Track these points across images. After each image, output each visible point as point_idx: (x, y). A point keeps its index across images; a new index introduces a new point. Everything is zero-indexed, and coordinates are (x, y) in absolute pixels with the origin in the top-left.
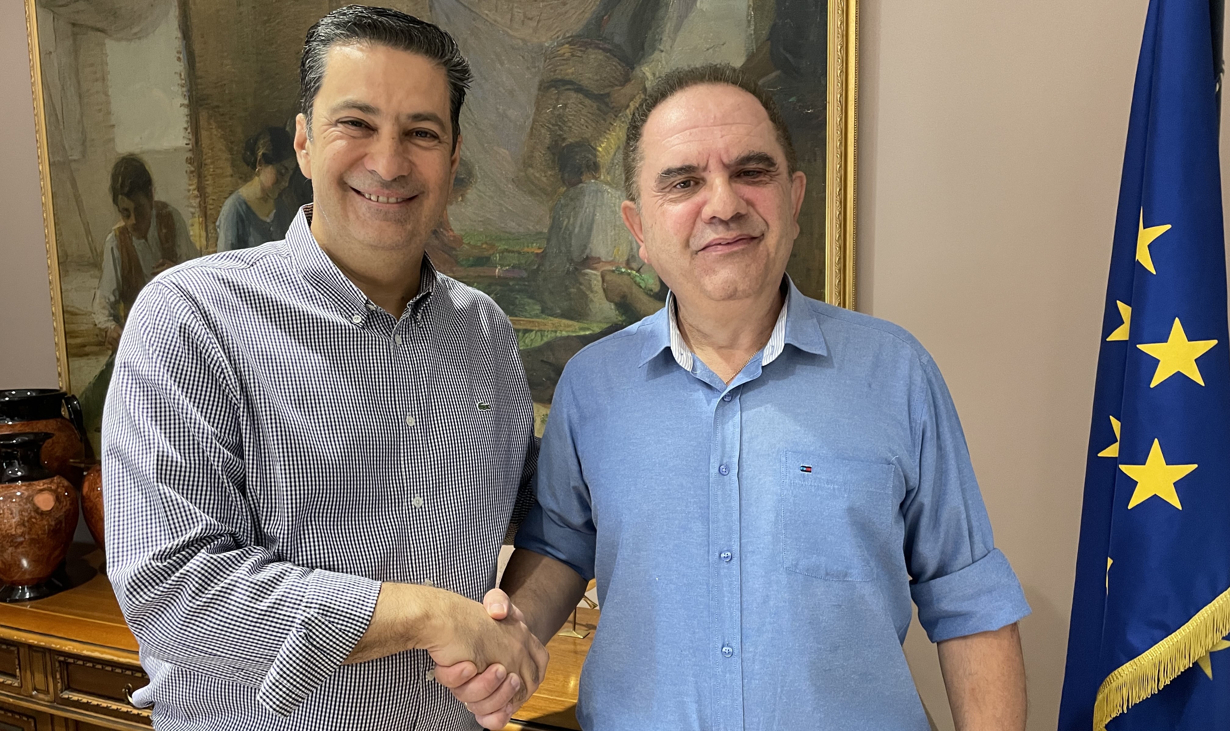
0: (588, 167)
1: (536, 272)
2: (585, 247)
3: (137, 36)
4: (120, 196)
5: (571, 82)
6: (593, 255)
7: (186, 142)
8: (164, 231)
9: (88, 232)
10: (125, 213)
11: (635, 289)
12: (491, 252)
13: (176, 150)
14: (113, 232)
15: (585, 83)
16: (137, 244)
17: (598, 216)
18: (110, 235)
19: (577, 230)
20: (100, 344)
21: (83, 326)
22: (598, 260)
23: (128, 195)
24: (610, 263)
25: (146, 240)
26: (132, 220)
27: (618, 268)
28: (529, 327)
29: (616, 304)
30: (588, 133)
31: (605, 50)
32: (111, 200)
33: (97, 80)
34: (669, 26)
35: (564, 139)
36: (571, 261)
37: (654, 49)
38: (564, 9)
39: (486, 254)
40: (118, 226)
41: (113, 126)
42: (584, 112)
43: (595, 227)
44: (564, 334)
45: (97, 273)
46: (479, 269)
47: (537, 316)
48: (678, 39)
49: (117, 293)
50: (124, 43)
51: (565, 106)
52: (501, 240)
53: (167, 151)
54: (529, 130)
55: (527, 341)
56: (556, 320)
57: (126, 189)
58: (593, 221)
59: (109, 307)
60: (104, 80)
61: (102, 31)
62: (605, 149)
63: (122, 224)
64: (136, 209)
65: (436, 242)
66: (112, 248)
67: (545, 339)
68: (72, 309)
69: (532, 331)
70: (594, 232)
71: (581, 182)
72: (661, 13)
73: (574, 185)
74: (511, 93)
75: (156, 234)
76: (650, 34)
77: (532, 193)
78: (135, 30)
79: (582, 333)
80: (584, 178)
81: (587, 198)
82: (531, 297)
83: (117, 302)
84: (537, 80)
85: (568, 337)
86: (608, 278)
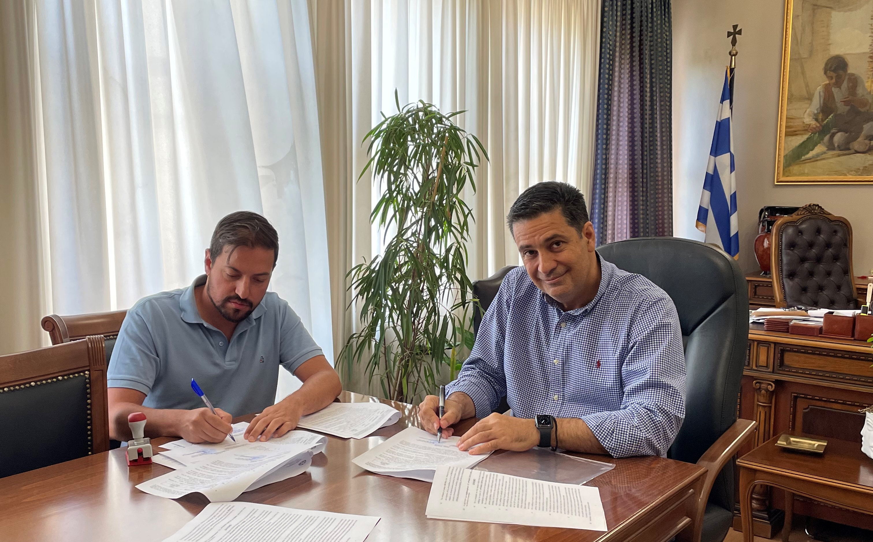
3: (850, 10)
4: (828, 72)
7: (869, 50)
8: (851, 84)
9: (807, 86)
10: (831, 78)
13: (864, 53)
14: (822, 86)
16: (834, 90)
18: (820, 87)
20: (806, 130)
21: (797, 123)
23: (833, 71)
25: (840, 88)
26: (834, 80)
32: (822, 73)
33: (823, 27)
40: (825, 83)
41: (830, 44)
45: (809, 102)
49: (819, 110)
50: (842, 13)
53: (859, 54)
57: (832, 69)
59: (813, 115)
60: (828, 26)
61: (831, 8)
63: (828, 82)
64: (837, 76)
66: (820, 92)
68: (791, 117)
75: (846, 86)
78: (850, 8)
83: (818, 113)
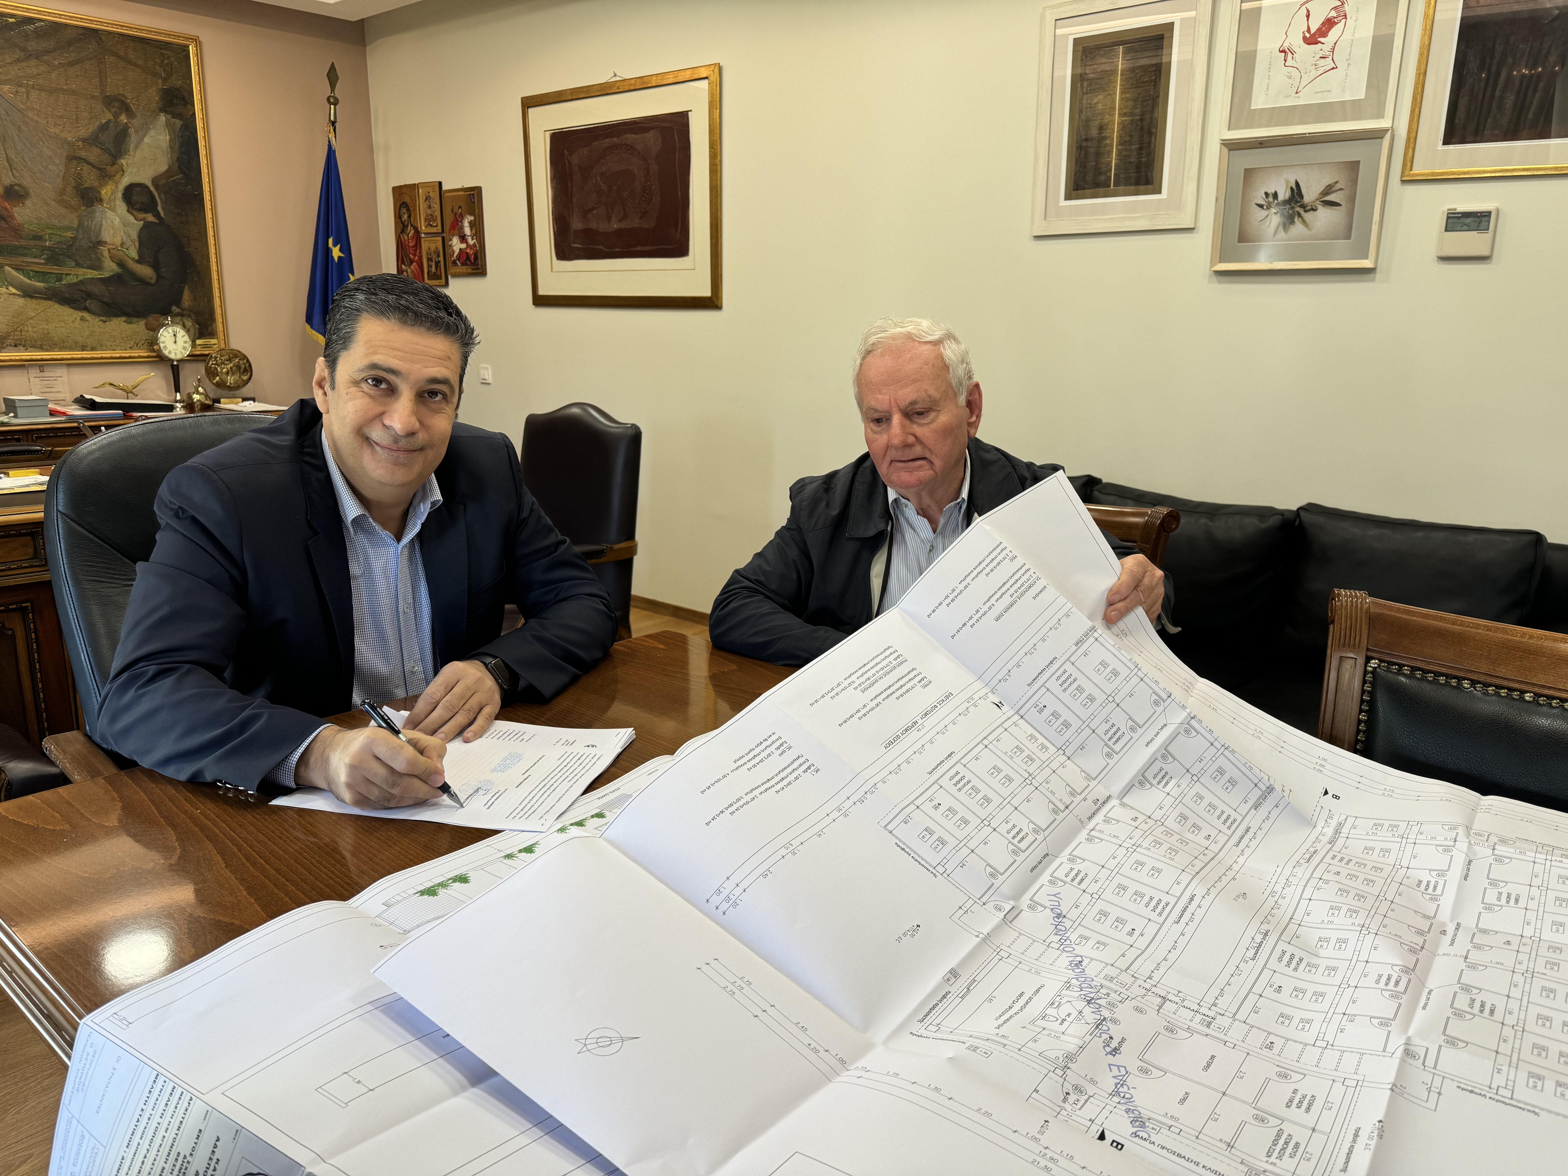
0: (97, 201)
1: (71, 246)
2: (98, 236)
5: (84, 160)
6: (104, 240)
11: (126, 258)
12: (43, 233)
15: (92, 161)
17: (104, 222)
19: (93, 228)
22: (106, 243)
24: (112, 245)
27: (117, 247)
28: (69, 272)
29: (117, 264)
30: (96, 184)
31: (101, 148)
34: (132, 146)
35: (82, 185)
36: (91, 242)
37: (126, 153)
38: (78, 125)
39: (40, 234)
42: (93, 174)
43: (103, 228)
44: (90, 276)
46: (37, 242)
47: (73, 267)
48: (137, 152)
51: (82, 170)
52: (48, 228)
54: (61, 177)
55: (68, 279)
56: (85, 270)
58: (101, 225)
62: (106, 193)
65: (7, 226)
67: (79, 279)
69: (70, 274)
70: (103, 230)
71: (93, 206)
72: (128, 139)
73: (90, 207)
74: (50, 157)
76: (123, 147)
77: (66, 207)
79: (100, 276)
80: (95, 204)
81: (98, 214)
82: (69, 257)
84: (65, 154)
85: (92, 278)
86: (111, 251)
